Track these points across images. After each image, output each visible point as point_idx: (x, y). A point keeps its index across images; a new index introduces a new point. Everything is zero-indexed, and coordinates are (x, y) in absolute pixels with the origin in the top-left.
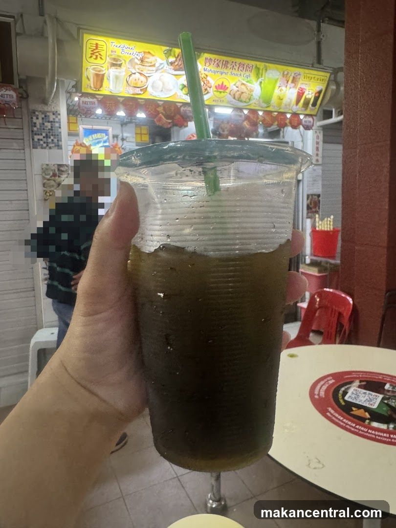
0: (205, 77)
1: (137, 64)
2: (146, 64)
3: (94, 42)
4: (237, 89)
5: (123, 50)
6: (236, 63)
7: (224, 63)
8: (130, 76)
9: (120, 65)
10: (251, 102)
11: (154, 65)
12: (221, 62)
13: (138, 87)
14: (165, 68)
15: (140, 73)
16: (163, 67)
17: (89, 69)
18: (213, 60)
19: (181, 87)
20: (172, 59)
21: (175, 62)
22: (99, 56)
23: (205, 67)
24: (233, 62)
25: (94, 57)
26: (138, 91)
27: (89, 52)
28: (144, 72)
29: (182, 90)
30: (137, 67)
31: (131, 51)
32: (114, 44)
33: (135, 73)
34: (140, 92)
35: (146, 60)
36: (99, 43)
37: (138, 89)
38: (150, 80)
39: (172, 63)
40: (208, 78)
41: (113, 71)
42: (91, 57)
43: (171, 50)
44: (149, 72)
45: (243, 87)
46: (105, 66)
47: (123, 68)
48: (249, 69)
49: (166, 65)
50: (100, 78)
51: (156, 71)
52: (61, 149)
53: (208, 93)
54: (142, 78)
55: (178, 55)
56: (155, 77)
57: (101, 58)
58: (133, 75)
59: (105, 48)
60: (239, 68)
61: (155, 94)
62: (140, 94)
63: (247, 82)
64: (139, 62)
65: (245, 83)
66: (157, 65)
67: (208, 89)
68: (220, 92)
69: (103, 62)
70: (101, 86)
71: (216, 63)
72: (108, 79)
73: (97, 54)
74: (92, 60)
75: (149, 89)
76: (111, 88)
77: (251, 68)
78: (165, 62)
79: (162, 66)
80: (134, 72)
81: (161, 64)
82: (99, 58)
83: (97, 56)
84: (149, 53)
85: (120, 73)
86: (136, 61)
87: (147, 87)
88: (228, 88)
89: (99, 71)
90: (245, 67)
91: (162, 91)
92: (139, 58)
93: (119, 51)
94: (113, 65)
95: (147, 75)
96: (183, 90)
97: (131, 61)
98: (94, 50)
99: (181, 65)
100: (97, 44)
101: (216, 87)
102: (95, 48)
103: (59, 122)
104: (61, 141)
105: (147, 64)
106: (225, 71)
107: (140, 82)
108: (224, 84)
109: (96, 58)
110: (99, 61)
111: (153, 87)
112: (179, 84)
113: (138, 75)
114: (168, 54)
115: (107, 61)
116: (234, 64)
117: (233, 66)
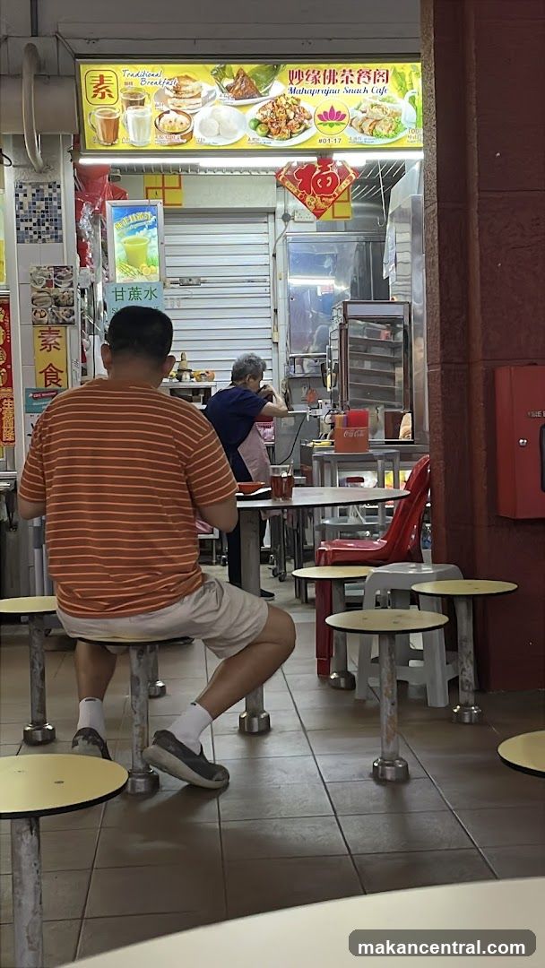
0: (295, 102)
1: (170, 97)
2: (183, 96)
3: (98, 74)
4: (365, 115)
5: (143, 80)
6: (350, 71)
7: (328, 74)
8: (160, 117)
9: (142, 103)
10: (400, 136)
11: (199, 96)
12: (322, 74)
13: (176, 134)
14: (218, 97)
15: (176, 111)
16: (215, 96)
17: (94, 114)
18: (305, 73)
19: (252, 124)
20: (227, 82)
21: (234, 86)
22: (107, 93)
23: (291, 86)
24: (344, 71)
25: (100, 95)
26: (177, 138)
27: (91, 89)
28: (184, 108)
29: (255, 129)
30: (169, 101)
31: (157, 79)
32: (127, 72)
33: (168, 112)
34: (181, 141)
35: (183, 89)
36: (105, 74)
37: (176, 136)
38: (196, 119)
39: (229, 89)
40: (302, 104)
41: (131, 113)
42: (95, 96)
43: (224, 69)
44: (191, 107)
45: (375, 110)
46: (119, 106)
47: (149, 105)
48: (381, 79)
49: (219, 93)
50: (112, 126)
51: (204, 104)
52: (61, 241)
53: (306, 129)
54: (182, 118)
55: (238, 75)
56: (204, 113)
57: (110, 96)
58: (165, 115)
59: (114, 80)
60: (359, 79)
61: (207, 141)
62: (182, 143)
63: (383, 100)
64: (172, 94)
65: (379, 103)
66: (204, 94)
67: (306, 121)
68: (331, 125)
69: (113, 101)
70: (116, 137)
71: (310, 78)
72: (126, 127)
73: (103, 90)
74: (97, 100)
75: (197, 134)
76: (132, 138)
77: (385, 76)
78: (216, 88)
79: (213, 95)
80: (166, 109)
81: (210, 92)
82: (107, 96)
83: (103, 94)
84: (187, 77)
85: (143, 114)
86: (167, 92)
87: (192, 131)
88: (344, 116)
89: (110, 115)
90: (372, 76)
91: (219, 134)
92: (171, 87)
93: (137, 82)
94: (131, 103)
95: (188, 112)
96: (258, 129)
97: (159, 94)
98: (99, 85)
99: (245, 89)
100: (102, 77)
101: (320, 116)
102: (99, 82)
103: (59, 199)
104: (61, 229)
105: (187, 96)
106: (331, 87)
107: (178, 124)
108: (336, 110)
109: (103, 97)
110: (107, 100)
111: (201, 130)
112: (248, 121)
113: (173, 115)
114: (219, 76)
115: (120, 99)
116: (347, 73)
117: (347, 77)
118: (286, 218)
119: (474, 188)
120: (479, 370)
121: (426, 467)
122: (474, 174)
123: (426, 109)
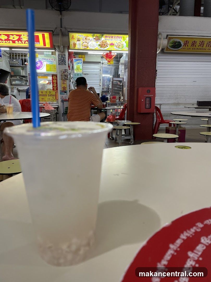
2: (87, 40)
3: (72, 35)
4: (118, 44)
8: (83, 43)
9: (80, 41)
10: (123, 48)
11: (89, 40)
12: (110, 37)
17: (72, 42)
18: (108, 36)
20: (94, 37)
23: (105, 38)
25: (73, 39)
26: (86, 47)
27: (71, 38)
28: (87, 42)
29: (99, 46)
30: (84, 40)
31: (82, 36)
32: (77, 35)
35: (87, 38)
36: (74, 35)
38: (89, 44)
39: (95, 39)
40: (107, 42)
41: (78, 42)
43: (94, 35)
46: (76, 41)
47: (81, 41)
49: (93, 39)
50: (75, 45)
51: (90, 41)
52: (66, 65)
53: (107, 46)
54: (86, 44)
55: (96, 36)
56: (90, 43)
58: (84, 43)
59: (75, 36)
60: (117, 38)
61: (91, 48)
62: (86, 48)
63: (121, 42)
64: (85, 39)
66: (90, 39)
68: (112, 46)
70: (75, 47)
72: (77, 45)
74: (72, 40)
75: (89, 47)
76: (78, 47)
77: (121, 37)
78: (93, 38)
80: (84, 42)
81: (92, 39)
84: (88, 36)
85: (80, 42)
88: (114, 44)
89: (74, 43)
90: (119, 37)
91: (93, 47)
93: (79, 37)
94: (78, 41)
97: (83, 39)
99: (97, 39)
101: (110, 44)
103: (65, 57)
104: (66, 63)
106: (112, 39)
108: (113, 43)
110: (74, 40)
111: (90, 46)
113: (85, 43)
114: (93, 36)
116: (115, 37)
118: (102, 64)
119: (136, 57)
120: (136, 89)
121: (126, 105)
122: (137, 54)
123: (129, 42)
